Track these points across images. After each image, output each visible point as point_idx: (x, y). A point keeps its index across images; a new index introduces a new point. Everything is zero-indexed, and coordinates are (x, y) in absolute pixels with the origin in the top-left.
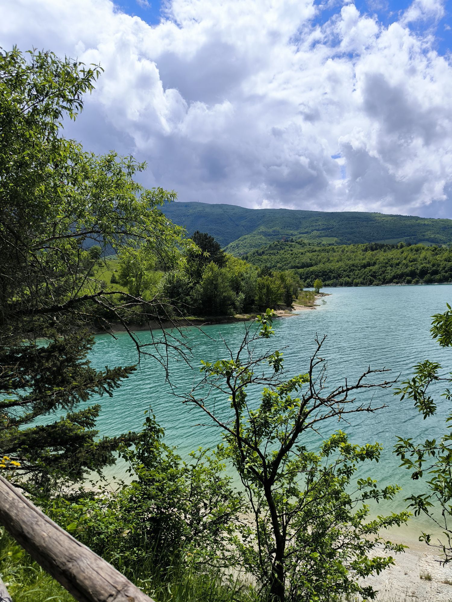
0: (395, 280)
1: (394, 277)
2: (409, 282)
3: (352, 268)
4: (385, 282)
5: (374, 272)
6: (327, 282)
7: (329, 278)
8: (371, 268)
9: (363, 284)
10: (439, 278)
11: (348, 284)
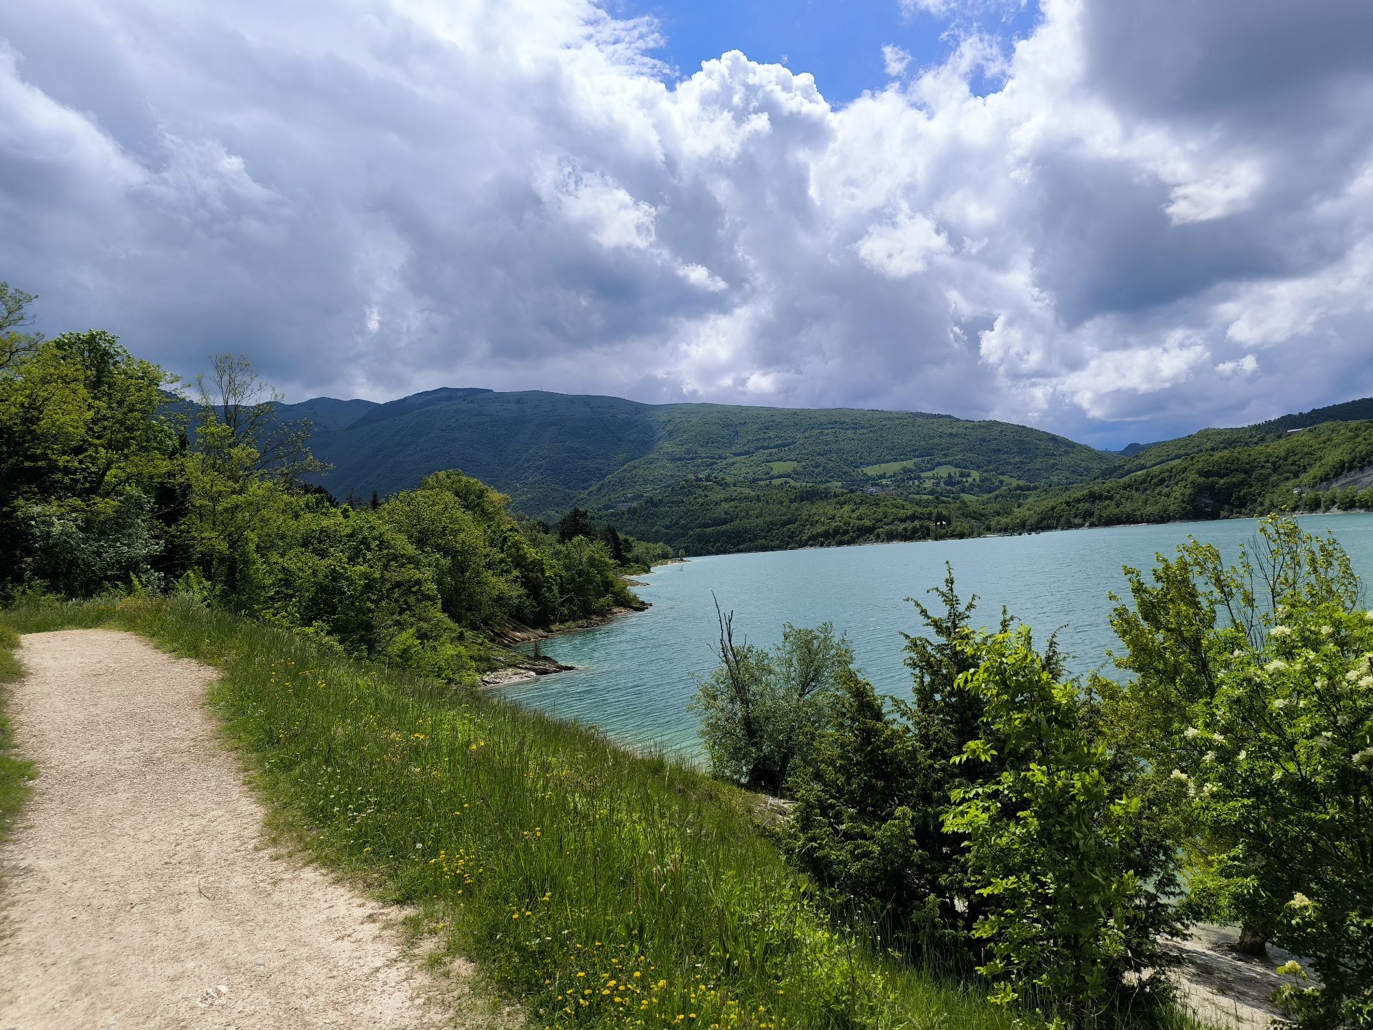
0: (810, 542)
1: (810, 539)
2: (822, 545)
3: (771, 526)
4: (802, 545)
5: (793, 532)
6: (741, 547)
7: (744, 541)
8: (791, 526)
9: (780, 548)
11: (764, 548)
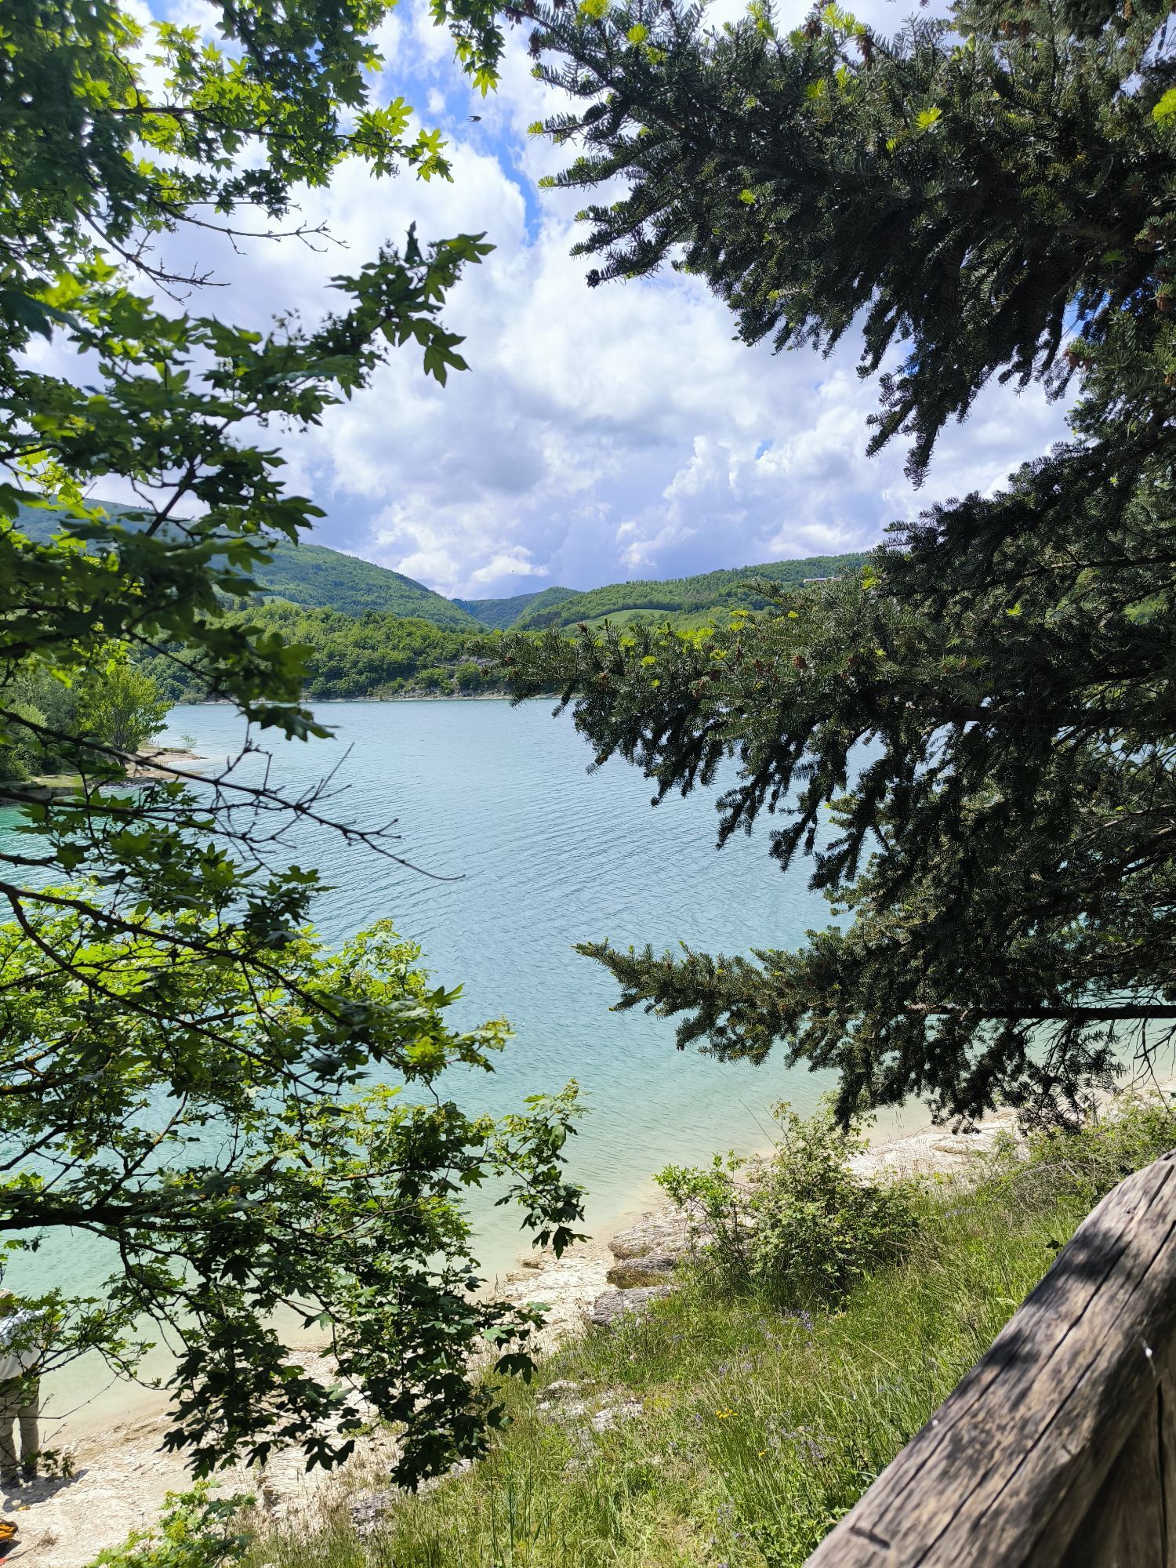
10: (345, 686)
